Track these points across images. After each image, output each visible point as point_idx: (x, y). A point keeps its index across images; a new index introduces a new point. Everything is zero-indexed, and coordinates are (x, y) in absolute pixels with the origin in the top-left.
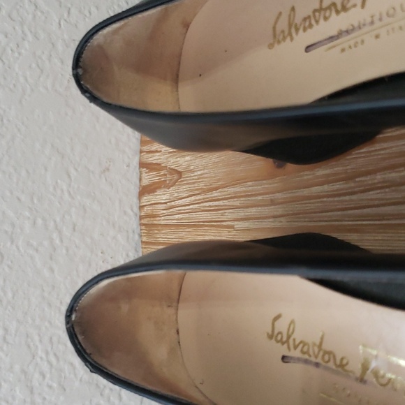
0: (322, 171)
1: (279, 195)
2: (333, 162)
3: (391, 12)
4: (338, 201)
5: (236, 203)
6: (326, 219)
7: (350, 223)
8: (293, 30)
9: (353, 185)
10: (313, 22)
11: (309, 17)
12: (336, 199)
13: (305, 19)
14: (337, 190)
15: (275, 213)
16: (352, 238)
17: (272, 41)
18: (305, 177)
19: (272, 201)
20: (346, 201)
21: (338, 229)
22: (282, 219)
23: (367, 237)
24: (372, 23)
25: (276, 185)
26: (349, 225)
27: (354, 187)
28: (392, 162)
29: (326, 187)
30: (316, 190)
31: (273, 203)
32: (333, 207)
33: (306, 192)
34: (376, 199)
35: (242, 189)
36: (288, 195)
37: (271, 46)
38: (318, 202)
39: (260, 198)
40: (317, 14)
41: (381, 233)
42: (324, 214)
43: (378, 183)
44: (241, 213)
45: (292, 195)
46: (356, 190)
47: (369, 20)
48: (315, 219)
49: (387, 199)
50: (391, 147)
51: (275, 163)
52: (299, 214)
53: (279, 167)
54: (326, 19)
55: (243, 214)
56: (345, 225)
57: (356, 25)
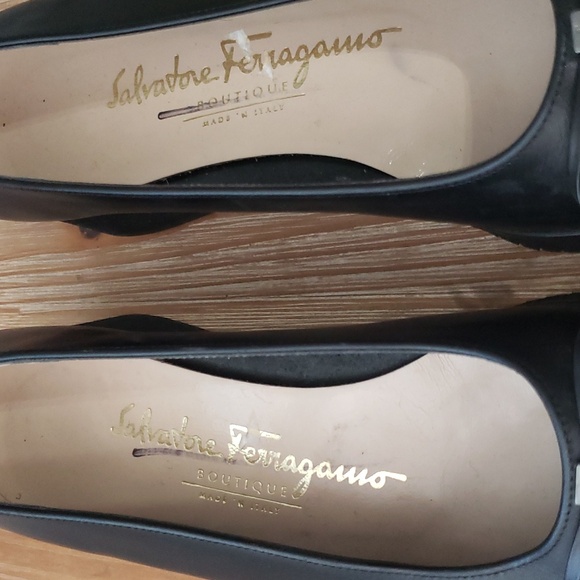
0: (149, 244)
1: (89, 271)
2: (163, 235)
3: (258, 91)
4: (172, 279)
5: (23, 280)
6: (157, 298)
7: (187, 302)
8: (141, 92)
9: (190, 260)
10: (166, 86)
11: (162, 81)
12: (169, 276)
13: (156, 83)
14: (170, 266)
15: (84, 293)
16: (190, 318)
17: (112, 100)
18: (127, 251)
19: (79, 277)
20: (181, 278)
21: (171, 309)
22: (95, 300)
23: (207, 316)
24: (237, 100)
25: (85, 258)
26: (185, 305)
27: (190, 264)
28: (237, 238)
29: (155, 263)
30: (141, 265)
31: (80, 279)
32: (166, 285)
33: (128, 268)
34: (218, 277)
35: (31, 263)
36: (103, 271)
37: (111, 104)
38: (145, 280)
39: (60, 274)
40: (172, 79)
41: (224, 312)
42: (154, 293)
43: (221, 259)
44: (31, 293)
45: (108, 271)
46: (194, 266)
47: (234, 96)
48: (141, 299)
49: (230, 277)
50: (235, 222)
51: (82, 232)
52: (119, 293)
53: (89, 236)
54: (182, 86)
55: (33, 294)
56: (181, 305)
57: (219, 99)
